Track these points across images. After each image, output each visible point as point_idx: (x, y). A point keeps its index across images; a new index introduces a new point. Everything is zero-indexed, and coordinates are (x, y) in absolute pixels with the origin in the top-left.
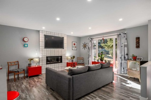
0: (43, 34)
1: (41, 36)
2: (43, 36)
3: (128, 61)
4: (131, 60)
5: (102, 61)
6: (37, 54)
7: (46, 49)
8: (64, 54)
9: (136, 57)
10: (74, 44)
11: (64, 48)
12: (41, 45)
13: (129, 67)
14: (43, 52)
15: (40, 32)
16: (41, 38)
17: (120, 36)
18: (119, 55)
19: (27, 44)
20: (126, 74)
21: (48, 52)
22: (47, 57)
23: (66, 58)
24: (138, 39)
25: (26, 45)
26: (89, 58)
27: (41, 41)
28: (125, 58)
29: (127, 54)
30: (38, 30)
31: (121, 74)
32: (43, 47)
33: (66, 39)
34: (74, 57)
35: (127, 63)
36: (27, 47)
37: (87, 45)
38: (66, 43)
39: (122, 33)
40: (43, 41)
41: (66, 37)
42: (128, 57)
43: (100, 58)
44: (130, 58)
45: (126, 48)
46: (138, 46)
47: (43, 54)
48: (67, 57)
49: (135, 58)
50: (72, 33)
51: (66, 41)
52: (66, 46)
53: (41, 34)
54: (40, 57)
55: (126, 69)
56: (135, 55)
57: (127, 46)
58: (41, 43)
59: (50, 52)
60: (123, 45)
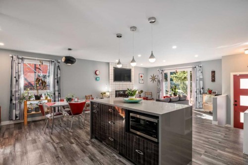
0: (113, 66)
1: (110, 68)
2: (113, 69)
3: (204, 95)
4: (206, 93)
5: (176, 95)
6: (106, 88)
7: (115, 83)
9: (212, 91)
10: (141, 77)
11: (132, 81)
12: (110, 78)
13: (204, 101)
14: (113, 86)
15: (110, 64)
16: (110, 71)
17: (195, 69)
18: (194, 89)
20: (202, 108)
22: (116, 91)
24: (213, 72)
25: (98, 79)
26: (159, 92)
27: (110, 73)
28: (200, 91)
29: (203, 88)
30: (108, 62)
31: (197, 109)
32: (113, 80)
33: (133, 71)
34: (142, 91)
35: (203, 97)
37: (156, 77)
39: (197, 66)
40: (113, 74)
41: (134, 69)
42: (204, 91)
43: (173, 92)
44: (206, 91)
45: (201, 82)
46: (213, 80)
47: (113, 88)
49: (210, 92)
50: (142, 64)
53: (110, 66)
54: (110, 91)
55: (201, 103)
56: (211, 89)
57: (202, 79)
58: (110, 76)
59: (118, 86)
60: (198, 79)
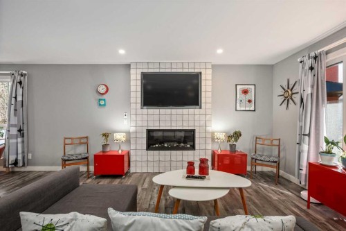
0: (139, 71)
1: (133, 77)
2: (139, 77)
7: (145, 110)
8: (202, 123)
10: (245, 92)
11: (203, 105)
12: (133, 100)
14: (139, 118)
15: (132, 66)
19: (104, 100)
21: (151, 118)
22: (149, 132)
23: (209, 136)
25: (102, 103)
26: (300, 143)
27: (133, 88)
30: (128, 62)
32: (139, 105)
33: (209, 77)
34: (237, 135)
36: (104, 105)
38: (209, 89)
40: (139, 89)
41: (210, 71)
47: (140, 123)
48: (213, 133)
51: (209, 83)
52: (209, 100)
54: (132, 129)
58: (133, 94)
59: (156, 118)
